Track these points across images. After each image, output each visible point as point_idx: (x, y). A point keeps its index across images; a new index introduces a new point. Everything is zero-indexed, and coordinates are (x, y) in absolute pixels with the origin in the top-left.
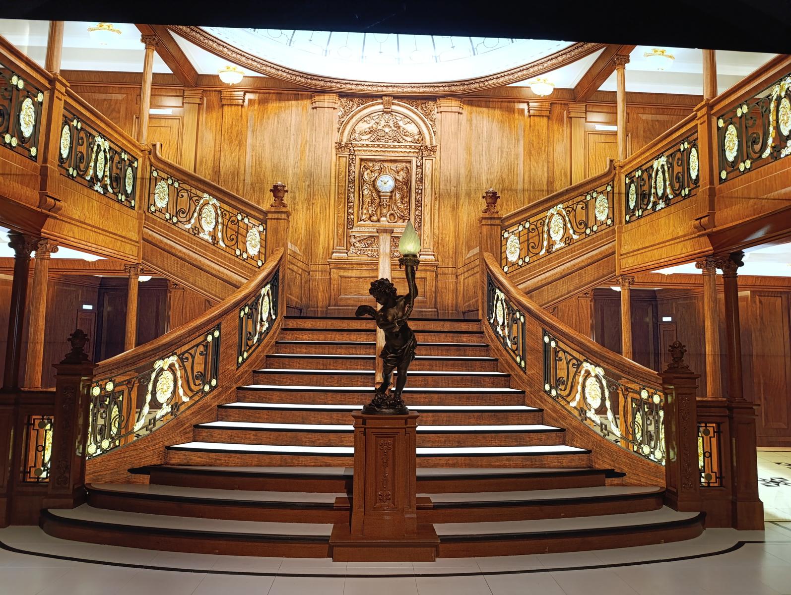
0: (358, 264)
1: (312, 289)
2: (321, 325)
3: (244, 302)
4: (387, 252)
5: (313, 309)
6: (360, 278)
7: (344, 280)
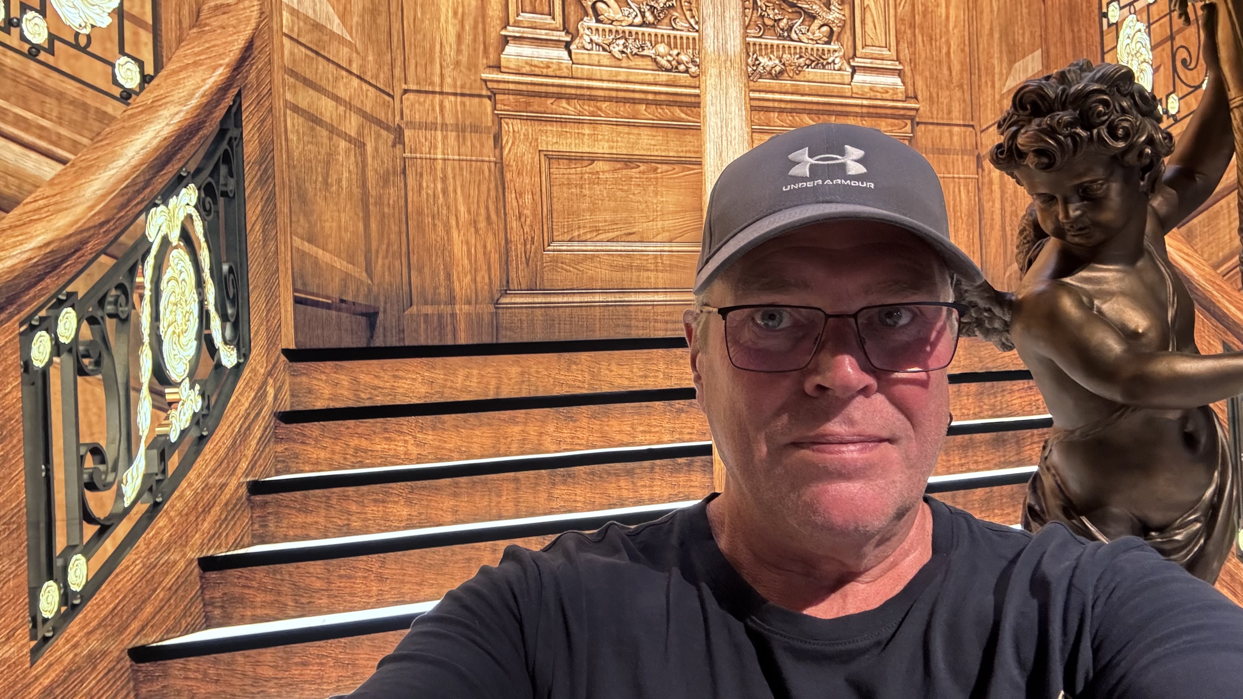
0: (618, 100)
1: (420, 213)
2: (473, 383)
3: (51, 284)
4: (731, 53)
5: (429, 309)
6: (629, 162)
7: (560, 171)
